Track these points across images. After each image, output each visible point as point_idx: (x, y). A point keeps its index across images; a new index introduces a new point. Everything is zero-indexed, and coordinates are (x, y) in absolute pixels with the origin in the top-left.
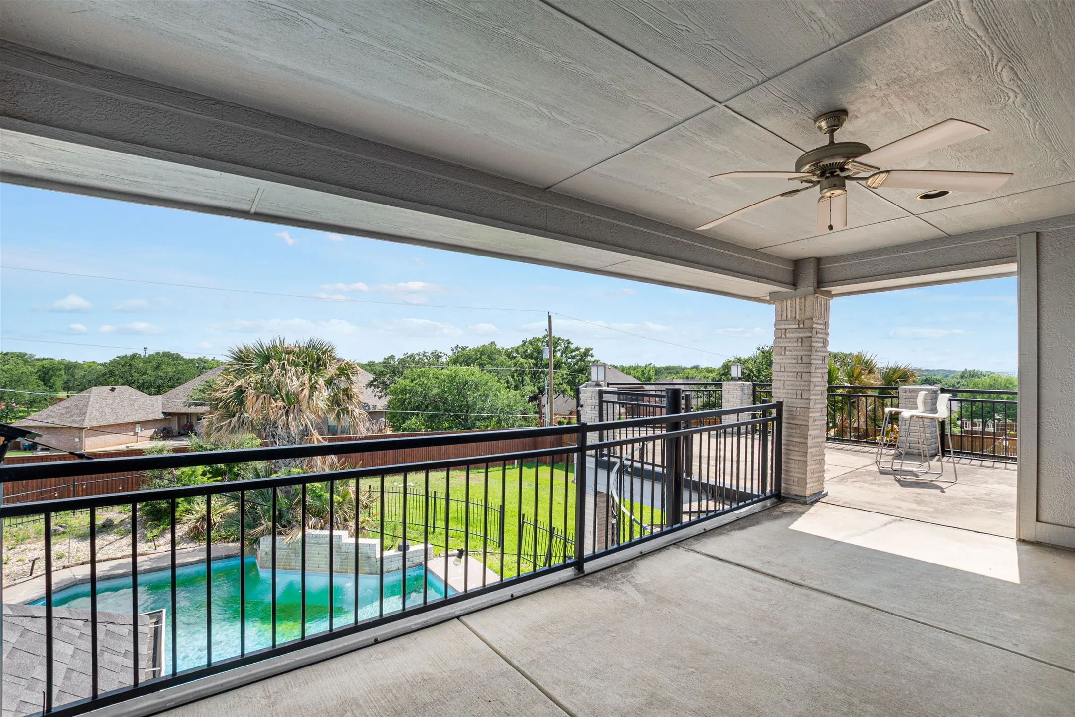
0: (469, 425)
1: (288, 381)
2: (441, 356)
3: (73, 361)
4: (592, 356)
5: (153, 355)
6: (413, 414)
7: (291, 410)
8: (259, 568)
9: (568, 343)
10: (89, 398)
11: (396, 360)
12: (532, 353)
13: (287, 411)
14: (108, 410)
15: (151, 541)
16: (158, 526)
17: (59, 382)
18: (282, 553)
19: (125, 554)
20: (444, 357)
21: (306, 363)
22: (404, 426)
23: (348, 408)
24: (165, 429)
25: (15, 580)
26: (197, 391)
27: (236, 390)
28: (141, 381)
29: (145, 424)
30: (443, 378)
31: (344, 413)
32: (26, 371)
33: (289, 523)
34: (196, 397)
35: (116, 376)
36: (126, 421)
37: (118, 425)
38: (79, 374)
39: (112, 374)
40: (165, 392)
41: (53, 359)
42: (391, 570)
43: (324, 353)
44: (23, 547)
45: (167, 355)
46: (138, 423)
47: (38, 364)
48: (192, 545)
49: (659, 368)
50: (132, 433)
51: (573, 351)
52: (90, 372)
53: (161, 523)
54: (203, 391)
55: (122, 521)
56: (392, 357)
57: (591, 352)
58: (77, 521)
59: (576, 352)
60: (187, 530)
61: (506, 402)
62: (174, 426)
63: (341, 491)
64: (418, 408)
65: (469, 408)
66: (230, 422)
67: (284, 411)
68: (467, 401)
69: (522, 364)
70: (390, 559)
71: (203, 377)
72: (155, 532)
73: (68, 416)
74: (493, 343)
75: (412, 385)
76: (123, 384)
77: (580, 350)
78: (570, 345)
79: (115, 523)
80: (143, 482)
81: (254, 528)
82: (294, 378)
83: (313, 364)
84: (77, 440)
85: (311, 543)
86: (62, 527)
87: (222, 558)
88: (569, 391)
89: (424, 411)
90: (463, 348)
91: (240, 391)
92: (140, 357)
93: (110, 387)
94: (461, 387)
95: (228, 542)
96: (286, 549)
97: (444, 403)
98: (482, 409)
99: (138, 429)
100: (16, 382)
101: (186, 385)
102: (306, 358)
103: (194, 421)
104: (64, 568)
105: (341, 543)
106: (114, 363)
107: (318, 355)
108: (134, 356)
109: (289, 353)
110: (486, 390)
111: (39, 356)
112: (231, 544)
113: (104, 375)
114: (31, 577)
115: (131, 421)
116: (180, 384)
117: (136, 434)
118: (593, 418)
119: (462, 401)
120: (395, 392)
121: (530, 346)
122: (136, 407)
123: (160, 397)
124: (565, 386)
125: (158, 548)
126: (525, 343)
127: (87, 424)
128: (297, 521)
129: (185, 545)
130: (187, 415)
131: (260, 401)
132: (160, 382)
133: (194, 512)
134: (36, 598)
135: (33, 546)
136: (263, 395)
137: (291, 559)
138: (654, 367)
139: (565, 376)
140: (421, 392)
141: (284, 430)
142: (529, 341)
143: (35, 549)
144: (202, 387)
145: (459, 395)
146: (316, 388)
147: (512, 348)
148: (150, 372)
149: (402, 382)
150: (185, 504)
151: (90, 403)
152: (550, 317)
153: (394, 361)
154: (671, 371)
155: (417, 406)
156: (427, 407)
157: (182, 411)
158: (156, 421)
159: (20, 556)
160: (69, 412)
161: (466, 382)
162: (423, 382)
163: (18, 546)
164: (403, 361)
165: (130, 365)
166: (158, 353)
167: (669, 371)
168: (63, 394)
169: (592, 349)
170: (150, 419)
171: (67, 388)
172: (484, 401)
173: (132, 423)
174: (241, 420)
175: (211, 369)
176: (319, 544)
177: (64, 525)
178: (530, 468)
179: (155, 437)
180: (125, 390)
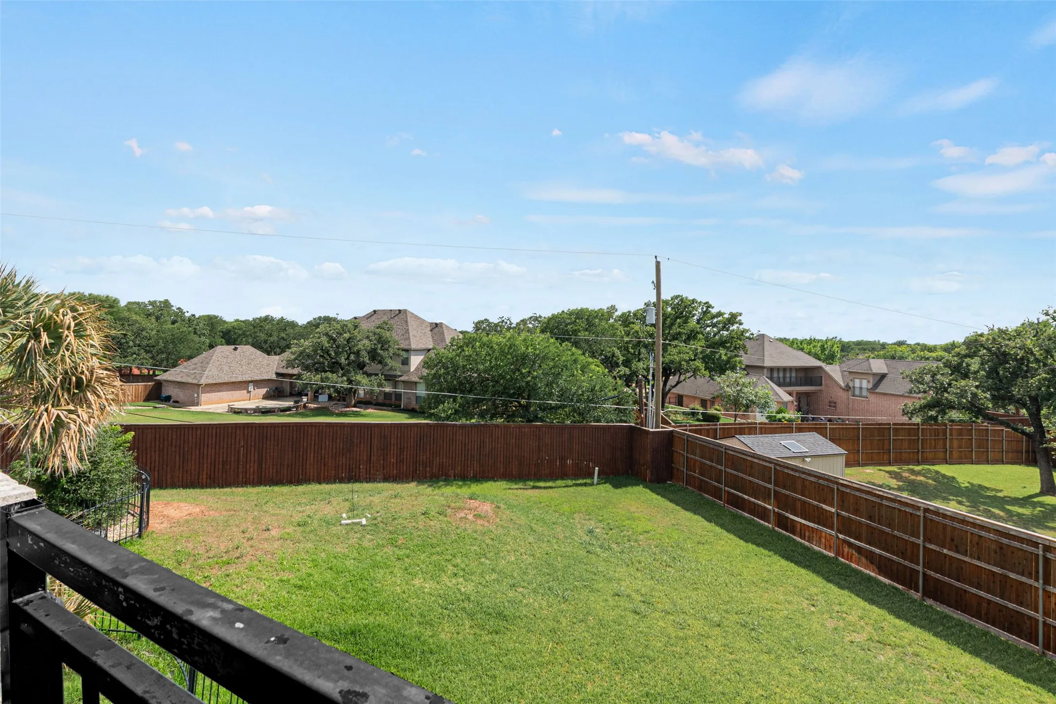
9: (708, 307)
10: (213, 356)
14: (226, 368)
24: (276, 389)
29: (258, 383)
30: (495, 348)
36: (240, 379)
37: (234, 382)
40: (282, 353)
46: (251, 382)
49: (848, 343)
50: (246, 391)
51: (713, 317)
57: (739, 318)
59: (718, 318)
62: (286, 386)
73: (193, 372)
75: (451, 356)
76: (246, 344)
77: (724, 316)
78: (710, 309)
84: (195, 395)
88: (703, 371)
93: (233, 347)
94: (519, 362)
99: (251, 388)
115: (245, 380)
117: (249, 392)
122: (252, 366)
123: (276, 357)
124: (698, 363)
127: (203, 381)
138: (840, 341)
140: (466, 367)
147: (627, 312)
151: (212, 361)
152: (658, 264)
154: (865, 347)
158: (269, 380)
160: (196, 369)
167: (861, 347)
169: (740, 314)
170: (263, 378)
173: (245, 382)
178: (616, 486)
179: (267, 397)
180: (246, 350)
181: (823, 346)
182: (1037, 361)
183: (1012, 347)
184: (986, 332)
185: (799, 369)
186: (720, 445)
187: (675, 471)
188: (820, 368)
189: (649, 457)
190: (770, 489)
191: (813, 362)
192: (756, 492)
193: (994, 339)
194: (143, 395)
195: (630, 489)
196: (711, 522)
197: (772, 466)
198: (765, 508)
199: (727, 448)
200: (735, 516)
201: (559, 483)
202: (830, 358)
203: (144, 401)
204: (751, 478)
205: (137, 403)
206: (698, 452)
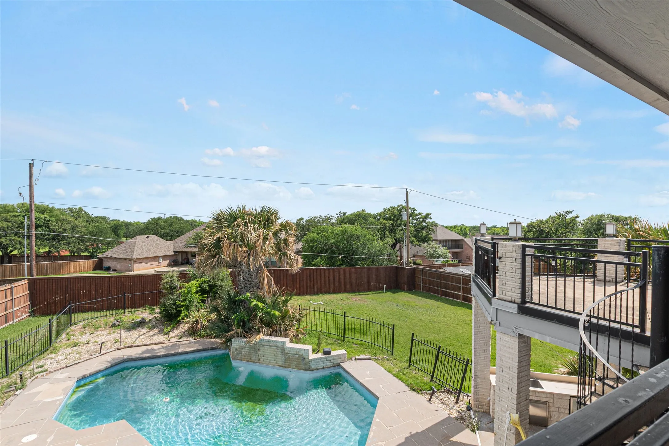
0: (354, 263)
1: (249, 234)
2: (332, 219)
3: (129, 221)
4: (431, 219)
5: (168, 218)
6: (318, 256)
7: (251, 254)
8: (231, 359)
9: (414, 210)
10: (135, 242)
11: (304, 221)
12: (390, 217)
13: (249, 255)
14: (145, 249)
15: (166, 334)
16: (170, 324)
17: (122, 233)
18: (246, 350)
19: (151, 342)
20: (334, 219)
21: (260, 221)
22: (313, 263)
23: (287, 252)
24: (174, 260)
25: (92, 355)
26: (191, 239)
27: (216, 239)
28: (162, 233)
29: (164, 257)
30: (337, 232)
31: (284, 256)
32: (106, 226)
33: (250, 329)
34: (191, 242)
35: (149, 229)
36: (154, 255)
37: (150, 257)
38: (132, 228)
39: (147, 228)
40: (175, 239)
41: (119, 220)
42: (319, 368)
43: (272, 215)
44: (98, 333)
45: (175, 218)
46: (161, 257)
47: (112, 223)
48: (190, 338)
51: (417, 215)
52: (136, 228)
53: (172, 323)
54: (194, 239)
55: (150, 320)
56: (302, 219)
57: (430, 216)
58: (127, 318)
59: (419, 216)
60: (187, 328)
61: (378, 248)
62: (179, 259)
63: (284, 310)
64: (321, 252)
65: (354, 252)
66: (213, 261)
67: (247, 254)
68: (353, 248)
69: (385, 224)
70: (318, 361)
71: (194, 230)
72: (169, 328)
73: (125, 252)
74: (363, 210)
75: (318, 237)
76: (153, 235)
77: (422, 215)
79: (147, 320)
80: (162, 296)
81: (229, 332)
82: (253, 232)
83: (265, 222)
84: (130, 265)
85: (265, 345)
86: (118, 321)
87: (209, 350)
88: (416, 242)
89: (325, 253)
90: (344, 214)
91: (219, 240)
92: (162, 219)
93: (146, 236)
94: (349, 238)
95: (211, 338)
96: (248, 348)
97: (337, 248)
98: (362, 253)
99: (161, 260)
100: (101, 233)
101: (185, 235)
102: (260, 219)
103: (190, 257)
104: (118, 349)
105: (285, 347)
106: (149, 222)
107: (268, 216)
108: (159, 218)
109: (249, 214)
110: (365, 240)
111: (112, 218)
112: (213, 340)
113: (143, 229)
114: (100, 354)
115: (157, 255)
116: (182, 235)
117: (159, 263)
118: (514, 269)
119: (350, 248)
120: (306, 242)
121: (389, 212)
122: (159, 247)
123: (172, 242)
124: (414, 239)
125: (170, 339)
126: (385, 210)
127: (135, 257)
128: (255, 329)
129: (186, 339)
130: (186, 253)
131: (232, 248)
132: (172, 233)
133: (191, 317)
134: (102, 369)
135: (103, 333)
136: (233, 244)
137: (252, 355)
139: (412, 232)
140: (323, 242)
141: (246, 267)
142: (388, 209)
143: (103, 335)
144: (194, 237)
145: (348, 244)
146: (267, 239)
147: (377, 213)
148: (167, 228)
149: (311, 235)
150: (185, 311)
151: (136, 245)
152: (407, 193)
153: (303, 221)
155: (321, 250)
156: (326, 251)
157: (184, 250)
158: (170, 256)
159: (95, 340)
160: (126, 250)
161: (353, 235)
162: (325, 235)
163: (95, 332)
164: (308, 221)
165: (157, 224)
166: (171, 217)
168: (124, 239)
169: (431, 214)
170: (167, 254)
171: (126, 236)
172: (364, 248)
173: (157, 257)
174: (220, 260)
175: (198, 226)
176: (270, 346)
177: (119, 320)
178: (394, 293)
179: (169, 265)
180: (154, 238)
181: (461, 229)
182: (554, 233)
183: (544, 227)
184: (535, 221)
185: (452, 241)
186: (438, 272)
187: (416, 285)
188: (462, 239)
189: (406, 280)
190: (460, 286)
191: (460, 237)
192: (454, 288)
193: (538, 225)
194: (92, 267)
195: (400, 293)
196: (438, 301)
197: (461, 277)
198: (458, 294)
199: (442, 272)
200: (446, 299)
201: (369, 293)
202: (465, 235)
203: (93, 270)
204: (452, 283)
205: (89, 272)
206: (428, 275)
